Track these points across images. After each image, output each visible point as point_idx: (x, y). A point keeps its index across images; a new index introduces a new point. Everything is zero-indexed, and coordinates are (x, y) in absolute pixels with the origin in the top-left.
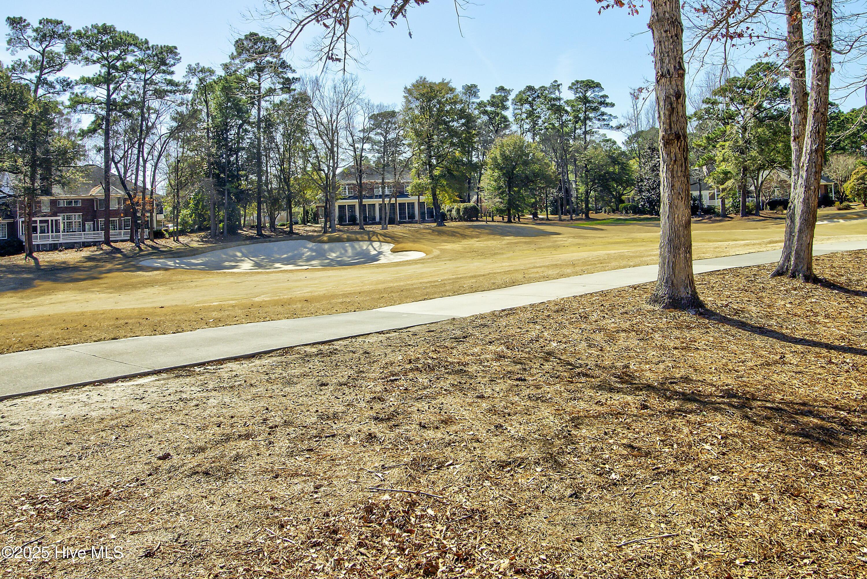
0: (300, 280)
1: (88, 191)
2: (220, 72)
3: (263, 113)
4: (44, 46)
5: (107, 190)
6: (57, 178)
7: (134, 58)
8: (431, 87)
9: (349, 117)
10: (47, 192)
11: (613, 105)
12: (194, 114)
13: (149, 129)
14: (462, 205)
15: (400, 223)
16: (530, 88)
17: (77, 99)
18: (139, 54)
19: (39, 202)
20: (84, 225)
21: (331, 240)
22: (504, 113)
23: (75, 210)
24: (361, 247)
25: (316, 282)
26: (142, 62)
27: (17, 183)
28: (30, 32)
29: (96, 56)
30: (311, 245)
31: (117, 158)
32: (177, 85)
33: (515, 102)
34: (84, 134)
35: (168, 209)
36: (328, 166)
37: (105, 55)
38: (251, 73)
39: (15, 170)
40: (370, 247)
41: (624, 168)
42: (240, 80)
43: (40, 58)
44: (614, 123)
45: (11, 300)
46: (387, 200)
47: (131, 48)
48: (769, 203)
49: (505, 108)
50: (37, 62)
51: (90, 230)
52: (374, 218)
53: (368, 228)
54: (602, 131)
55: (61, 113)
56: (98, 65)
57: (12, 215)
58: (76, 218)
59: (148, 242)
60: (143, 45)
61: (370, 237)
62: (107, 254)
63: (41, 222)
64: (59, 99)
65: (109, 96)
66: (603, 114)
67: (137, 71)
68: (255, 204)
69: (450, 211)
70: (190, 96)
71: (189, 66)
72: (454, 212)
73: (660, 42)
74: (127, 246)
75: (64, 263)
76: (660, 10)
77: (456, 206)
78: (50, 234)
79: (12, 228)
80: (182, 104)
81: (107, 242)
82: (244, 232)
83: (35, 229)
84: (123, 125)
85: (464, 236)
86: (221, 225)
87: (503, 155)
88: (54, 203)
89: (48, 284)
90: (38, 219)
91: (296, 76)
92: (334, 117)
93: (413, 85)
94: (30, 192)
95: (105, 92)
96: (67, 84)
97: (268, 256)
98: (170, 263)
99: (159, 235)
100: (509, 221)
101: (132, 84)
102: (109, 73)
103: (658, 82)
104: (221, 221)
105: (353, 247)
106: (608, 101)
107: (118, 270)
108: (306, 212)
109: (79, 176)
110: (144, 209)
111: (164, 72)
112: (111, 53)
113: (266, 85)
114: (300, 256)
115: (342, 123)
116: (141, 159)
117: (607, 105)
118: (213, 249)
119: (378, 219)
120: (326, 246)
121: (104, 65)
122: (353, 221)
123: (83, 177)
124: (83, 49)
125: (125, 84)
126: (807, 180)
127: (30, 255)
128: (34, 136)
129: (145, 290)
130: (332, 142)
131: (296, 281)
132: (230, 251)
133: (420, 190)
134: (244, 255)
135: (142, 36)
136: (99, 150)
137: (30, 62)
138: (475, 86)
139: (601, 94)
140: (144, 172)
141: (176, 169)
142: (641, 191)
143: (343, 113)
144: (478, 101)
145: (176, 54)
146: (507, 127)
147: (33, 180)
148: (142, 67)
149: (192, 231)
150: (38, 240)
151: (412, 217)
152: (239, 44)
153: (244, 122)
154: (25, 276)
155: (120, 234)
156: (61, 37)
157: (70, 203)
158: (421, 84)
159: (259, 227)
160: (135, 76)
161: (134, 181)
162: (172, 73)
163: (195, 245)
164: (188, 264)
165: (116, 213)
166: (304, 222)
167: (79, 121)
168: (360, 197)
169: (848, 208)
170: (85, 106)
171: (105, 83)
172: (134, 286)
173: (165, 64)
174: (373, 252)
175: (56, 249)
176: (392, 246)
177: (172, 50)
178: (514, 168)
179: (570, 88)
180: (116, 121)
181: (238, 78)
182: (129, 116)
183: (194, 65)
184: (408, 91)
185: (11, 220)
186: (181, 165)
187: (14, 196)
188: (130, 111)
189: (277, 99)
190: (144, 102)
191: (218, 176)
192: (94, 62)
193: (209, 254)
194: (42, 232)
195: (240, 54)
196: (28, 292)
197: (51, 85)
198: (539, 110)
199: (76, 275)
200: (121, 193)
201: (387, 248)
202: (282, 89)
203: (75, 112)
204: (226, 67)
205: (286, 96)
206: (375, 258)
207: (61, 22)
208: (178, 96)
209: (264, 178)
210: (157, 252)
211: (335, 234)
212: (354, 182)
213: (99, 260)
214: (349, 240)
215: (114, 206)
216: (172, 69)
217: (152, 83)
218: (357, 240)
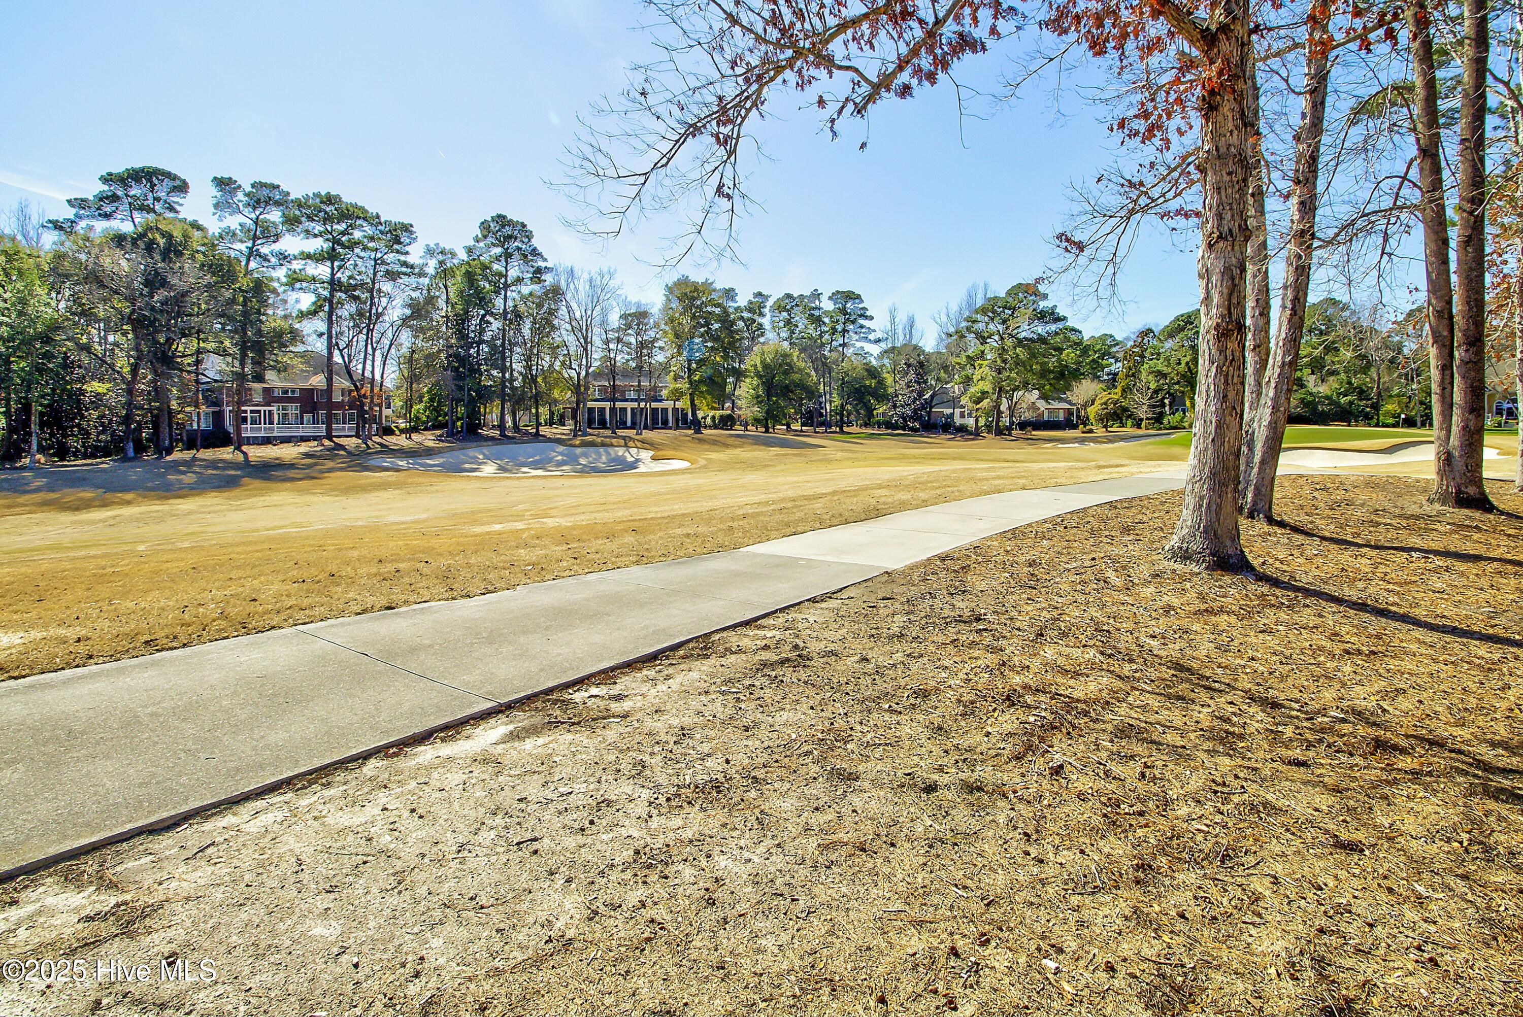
0: (557, 488)
1: (307, 379)
2: (463, 256)
3: (510, 304)
4: (258, 213)
5: (330, 380)
6: (272, 363)
7: (362, 234)
8: (696, 287)
9: (604, 313)
10: (259, 378)
11: (872, 318)
12: (431, 300)
13: (379, 315)
14: (718, 413)
15: (653, 429)
16: (789, 296)
17: (295, 276)
18: (369, 230)
19: (250, 389)
20: (302, 417)
21: (584, 444)
22: (760, 320)
23: (291, 400)
24: (616, 452)
25: (577, 491)
26: (372, 239)
27: (224, 366)
28: (240, 196)
29: (319, 228)
30: (561, 448)
31: (342, 345)
32: (412, 267)
33: (772, 309)
34: (302, 315)
35: (398, 403)
36: (580, 365)
37: (329, 228)
38: (498, 259)
39: (222, 352)
40: (627, 454)
41: (881, 383)
42: (485, 267)
43: (253, 227)
44: (872, 337)
45: (216, 501)
46: (642, 405)
47: (359, 222)
48: (1019, 424)
49: (762, 315)
50: (249, 230)
51: (308, 423)
52: (625, 423)
53: (621, 432)
54: (858, 344)
55: (274, 291)
56: (320, 239)
57: (217, 403)
58: (293, 409)
59: (377, 439)
60: (374, 220)
61: (626, 443)
62: (328, 450)
63: (252, 412)
64: (275, 274)
65: (333, 275)
66: (862, 327)
67: (365, 249)
68: (497, 402)
69: (705, 418)
70: (426, 281)
71: (427, 245)
72: (709, 420)
73: (1219, 189)
74: (352, 443)
75: (277, 459)
76: (1222, 143)
77: (712, 413)
78: (262, 425)
79: (218, 417)
80: (417, 288)
81: (329, 437)
82: (484, 432)
83: (245, 420)
84: (348, 310)
85: (727, 446)
86: (459, 424)
87: (763, 362)
88: (267, 391)
89: (257, 483)
90: (249, 409)
91: (549, 265)
92: (589, 313)
93: (675, 284)
94: (240, 377)
95: (329, 271)
96: (284, 257)
97: (513, 459)
98: (401, 463)
99: (388, 431)
100: (767, 431)
101: (359, 262)
102: (333, 249)
103: (1210, 246)
104: (459, 419)
105: (608, 453)
106: (868, 313)
107: (341, 469)
108: (552, 414)
109: (296, 361)
110: (372, 401)
111: (398, 252)
112: (335, 227)
113: (513, 273)
114: (550, 460)
115: (597, 320)
116: (369, 346)
117: (866, 317)
118: (451, 449)
119: (629, 424)
120: (578, 451)
121: (327, 240)
122: (603, 425)
123: (302, 363)
124: (303, 219)
125: (351, 262)
126: (1275, 399)
127: (238, 448)
128: (245, 314)
129: (377, 494)
130: (585, 339)
131: (554, 489)
132: (471, 453)
133: (677, 395)
134: (486, 457)
135: (372, 209)
136: (321, 335)
137: (241, 231)
138: (733, 290)
139: (861, 306)
140: (373, 361)
141: (410, 360)
142: (895, 406)
143: (598, 308)
144: (736, 305)
145: (411, 233)
146: (762, 335)
147: (242, 364)
148: (371, 245)
149: (426, 429)
150: (248, 431)
151: (665, 422)
152: (485, 226)
153: (487, 313)
154: (233, 472)
155: (344, 428)
156: (278, 204)
157: (286, 392)
158: (683, 282)
159: (502, 426)
160: (362, 254)
161: (360, 371)
162: (407, 253)
163: (431, 444)
164: (422, 465)
165: (340, 406)
166: (551, 423)
167: (298, 301)
168: (614, 400)
169: (1091, 431)
170: (304, 284)
171: (329, 259)
172: (365, 489)
173: (400, 243)
174: (630, 459)
175: (270, 443)
176: (651, 453)
177: (407, 228)
178: (774, 377)
179: (830, 298)
180: (341, 303)
181: (482, 264)
182: (356, 298)
183: (432, 245)
184: (670, 289)
185: (217, 409)
186: (416, 356)
187: (221, 381)
188: (356, 293)
189: (526, 290)
190: (374, 283)
191: (457, 369)
192: (315, 236)
193: (447, 455)
194: (254, 422)
195: (485, 237)
196: (236, 492)
197: (265, 258)
198: (797, 318)
199: (292, 473)
200: (347, 384)
201: (646, 455)
202: (531, 279)
203: (293, 290)
204: (470, 250)
205: (536, 287)
206: (633, 466)
207: (278, 187)
208: (413, 281)
209: (507, 375)
210: (386, 450)
211: (589, 438)
212: (607, 384)
213: (319, 457)
214: (603, 445)
215: (337, 398)
216: (407, 249)
217: (383, 263)
218: (612, 445)
